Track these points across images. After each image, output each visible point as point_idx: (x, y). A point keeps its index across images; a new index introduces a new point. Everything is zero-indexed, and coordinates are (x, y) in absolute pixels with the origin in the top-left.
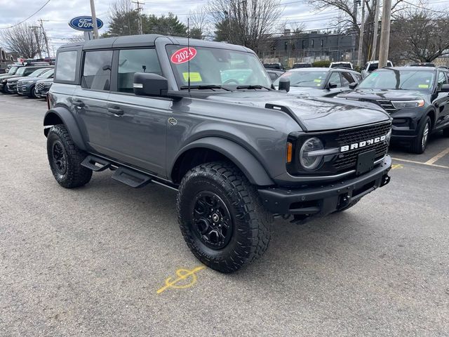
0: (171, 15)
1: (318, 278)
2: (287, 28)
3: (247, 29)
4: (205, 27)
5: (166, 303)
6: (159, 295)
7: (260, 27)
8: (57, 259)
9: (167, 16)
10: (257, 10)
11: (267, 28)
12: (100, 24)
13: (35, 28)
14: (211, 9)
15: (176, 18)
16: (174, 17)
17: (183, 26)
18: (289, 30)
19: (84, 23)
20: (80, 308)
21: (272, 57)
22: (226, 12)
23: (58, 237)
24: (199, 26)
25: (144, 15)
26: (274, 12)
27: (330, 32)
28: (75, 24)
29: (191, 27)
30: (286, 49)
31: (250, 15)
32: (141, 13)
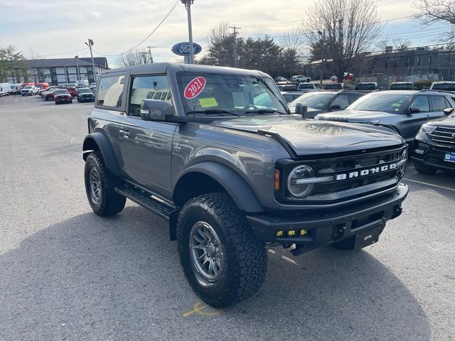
0: (267, 37)
1: (351, 327)
2: (389, 46)
3: (342, 48)
4: (299, 48)
5: (188, 328)
6: (185, 319)
7: (356, 47)
8: (109, 271)
9: (263, 39)
10: (354, 28)
11: (363, 46)
12: (198, 49)
13: (144, 55)
14: (304, 29)
15: (272, 41)
16: (270, 39)
17: (278, 47)
18: (392, 47)
19: (185, 49)
20: (114, 319)
21: (370, 76)
22: (320, 33)
23: (116, 249)
24: (292, 47)
25: (241, 39)
26: (373, 29)
27: (442, 48)
28: (177, 49)
29: (286, 49)
30: (386, 67)
31: (346, 35)
32: (238, 36)
